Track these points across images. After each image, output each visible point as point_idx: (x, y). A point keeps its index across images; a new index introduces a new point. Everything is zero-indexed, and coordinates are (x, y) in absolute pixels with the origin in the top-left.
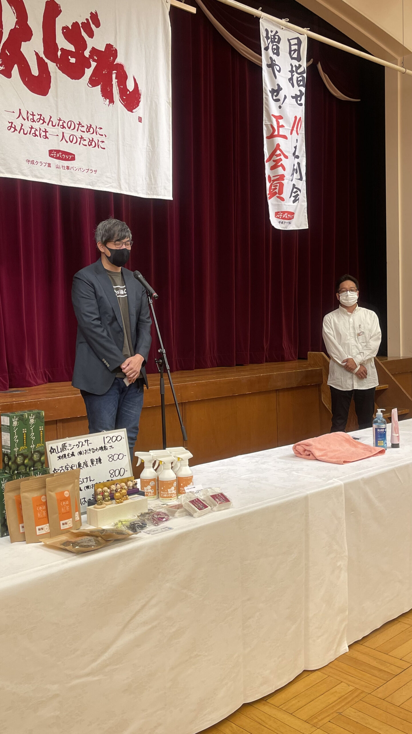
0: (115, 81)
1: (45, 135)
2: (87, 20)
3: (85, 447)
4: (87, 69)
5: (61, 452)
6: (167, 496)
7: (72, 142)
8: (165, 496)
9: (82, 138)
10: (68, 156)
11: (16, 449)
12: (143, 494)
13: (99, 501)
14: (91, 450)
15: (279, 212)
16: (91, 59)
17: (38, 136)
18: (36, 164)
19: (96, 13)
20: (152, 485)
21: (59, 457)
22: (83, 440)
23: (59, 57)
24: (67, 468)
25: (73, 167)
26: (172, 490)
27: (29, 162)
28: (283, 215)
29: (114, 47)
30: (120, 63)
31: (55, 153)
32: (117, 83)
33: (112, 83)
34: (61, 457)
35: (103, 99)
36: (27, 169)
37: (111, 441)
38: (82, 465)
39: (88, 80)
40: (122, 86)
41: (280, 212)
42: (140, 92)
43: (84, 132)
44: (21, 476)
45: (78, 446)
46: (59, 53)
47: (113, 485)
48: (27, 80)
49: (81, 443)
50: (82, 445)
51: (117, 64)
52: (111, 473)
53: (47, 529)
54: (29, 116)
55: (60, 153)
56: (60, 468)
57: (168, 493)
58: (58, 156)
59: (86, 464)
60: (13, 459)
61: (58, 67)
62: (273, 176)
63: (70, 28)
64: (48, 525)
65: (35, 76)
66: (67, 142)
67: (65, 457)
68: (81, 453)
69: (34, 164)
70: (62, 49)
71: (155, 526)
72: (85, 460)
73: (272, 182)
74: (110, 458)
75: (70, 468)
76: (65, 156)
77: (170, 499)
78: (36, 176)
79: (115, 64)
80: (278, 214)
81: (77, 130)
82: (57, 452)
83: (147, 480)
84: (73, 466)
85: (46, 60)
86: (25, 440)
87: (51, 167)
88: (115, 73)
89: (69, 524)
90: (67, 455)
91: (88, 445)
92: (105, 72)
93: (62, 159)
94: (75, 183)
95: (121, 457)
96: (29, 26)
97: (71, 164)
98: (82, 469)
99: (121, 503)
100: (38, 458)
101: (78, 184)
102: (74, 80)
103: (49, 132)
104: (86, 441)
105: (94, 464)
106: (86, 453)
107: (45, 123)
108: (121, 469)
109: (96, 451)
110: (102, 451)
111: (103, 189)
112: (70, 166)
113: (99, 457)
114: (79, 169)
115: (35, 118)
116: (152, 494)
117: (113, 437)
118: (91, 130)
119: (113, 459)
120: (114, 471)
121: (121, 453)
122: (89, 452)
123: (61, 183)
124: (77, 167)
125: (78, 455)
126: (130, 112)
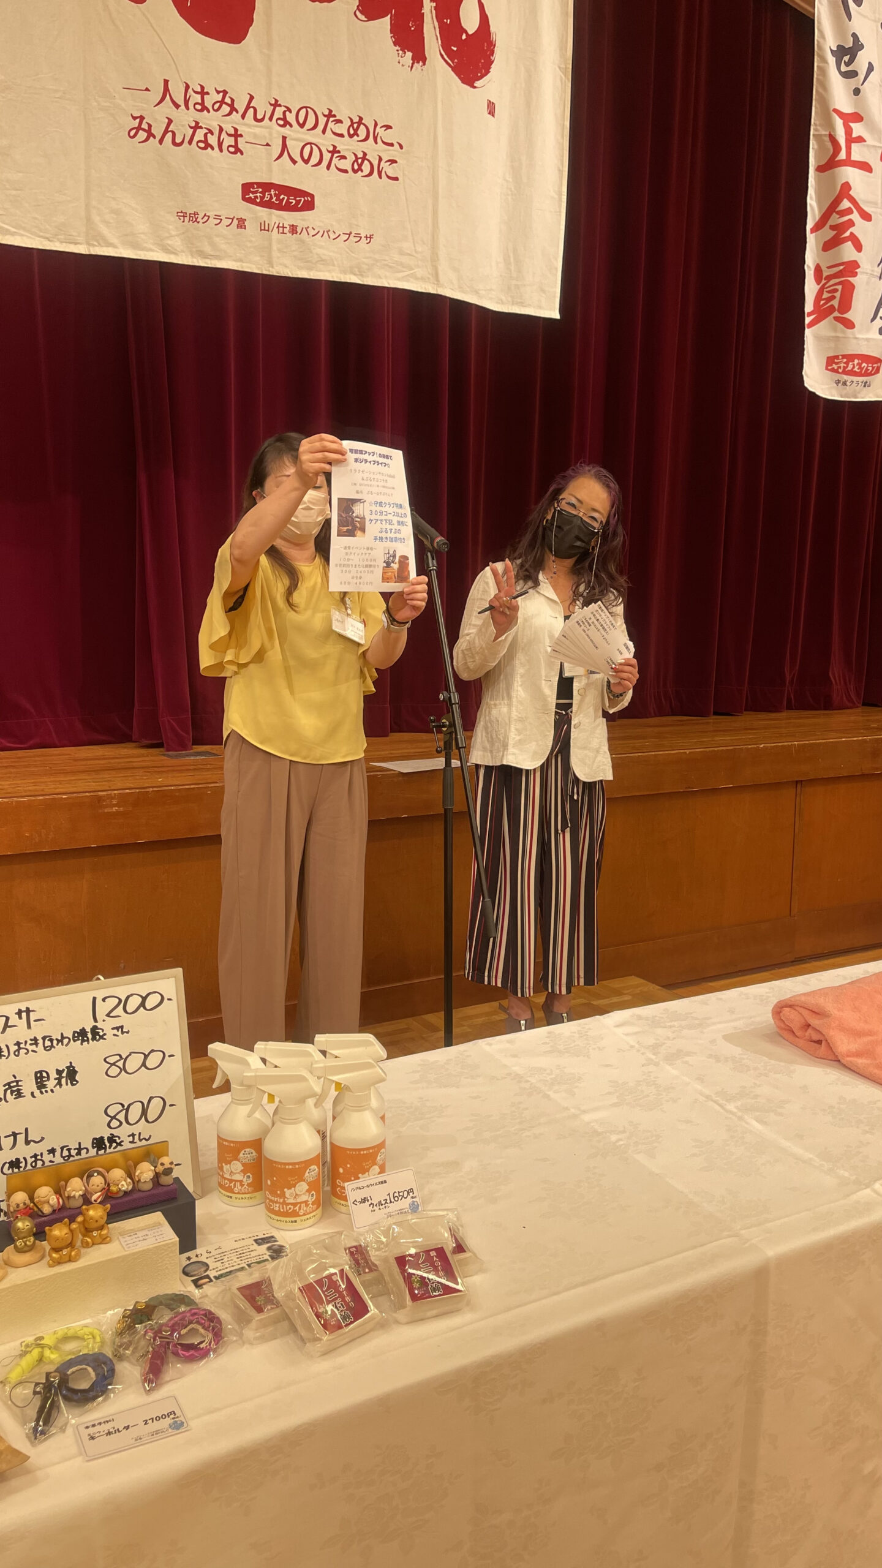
1: (233, 144)
3: (19, 1034)
7: (306, 162)
9: (334, 151)
10: (295, 199)
14: (40, 1042)
15: (837, 357)
17: (213, 148)
18: (204, 223)
20: (245, 1162)
22: (10, 1009)
25: (308, 227)
26: (298, 1193)
27: (184, 216)
28: (847, 363)
31: (260, 190)
36: (178, 235)
37: (119, 1011)
39: (358, 4)
41: (840, 357)
42: (493, 37)
43: (342, 136)
47: (76, 1179)
49: (3, 1018)
50: (6, 1027)
52: (112, 1115)
54: (190, 96)
55: (273, 192)
58: (266, 199)
59: (13, 1087)
62: (829, 267)
66: (294, 162)
68: (1, 1052)
69: (198, 222)
72: (14, 1076)
73: (823, 282)
74: (114, 1064)
76: (286, 198)
80: (836, 361)
81: (324, 132)
83: (236, 1144)
87: (245, 229)
91: (29, 1027)
93: (279, 207)
94: (310, 269)
95: (153, 1061)
97: (301, 220)
99: (70, 1261)
101: (322, 271)
103: (246, 138)
104: (24, 1011)
105: (47, 1088)
106: (19, 1052)
107: (234, 113)
108: (151, 1098)
109: (57, 1045)
110: (82, 1044)
111: (389, 284)
112: (300, 225)
113: (71, 1063)
114: (324, 232)
115: (209, 101)
116: (247, 1187)
117: (130, 998)
118: (362, 132)
119: (122, 1067)
120: (125, 1108)
121: (156, 1049)
122: (32, 1047)
123: (271, 269)
124: (319, 227)
126: (468, 87)
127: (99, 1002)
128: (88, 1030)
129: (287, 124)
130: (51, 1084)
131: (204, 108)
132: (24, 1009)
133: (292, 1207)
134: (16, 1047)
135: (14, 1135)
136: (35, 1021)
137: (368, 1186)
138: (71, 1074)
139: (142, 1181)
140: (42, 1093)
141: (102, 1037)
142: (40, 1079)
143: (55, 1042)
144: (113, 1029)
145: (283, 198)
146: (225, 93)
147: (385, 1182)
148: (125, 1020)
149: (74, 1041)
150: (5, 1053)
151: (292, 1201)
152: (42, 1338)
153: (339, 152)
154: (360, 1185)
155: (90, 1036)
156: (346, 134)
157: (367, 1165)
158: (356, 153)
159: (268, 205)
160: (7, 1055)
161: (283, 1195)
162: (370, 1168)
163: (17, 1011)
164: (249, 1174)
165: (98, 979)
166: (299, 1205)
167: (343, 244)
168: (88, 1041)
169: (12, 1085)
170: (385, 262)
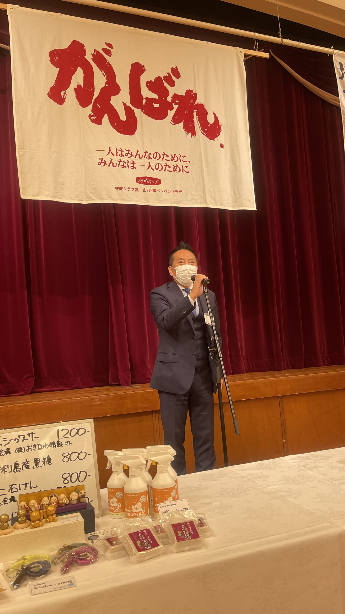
0: (196, 118)
1: (132, 166)
2: (169, 74)
3: (29, 442)
4: (170, 111)
7: (157, 169)
9: (167, 165)
10: (154, 181)
16: (173, 103)
17: (126, 167)
18: (125, 190)
19: (176, 68)
22: (25, 433)
23: (144, 105)
25: (159, 190)
27: (118, 188)
29: (194, 92)
30: (200, 103)
31: (142, 179)
32: (198, 119)
33: (193, 119)
35: (186, 133)
36: (116, 195)
37: (68, 435)
38: (20, 466)
39: (171, 119)
40: (203, 121)
42: (220, 124)
43: (169, 160)
45: (17, 440)
46: (144, 101)
47: (46, 498)
48: (116, 124)
49: (23, 436)
50: (24, 439)
51: (198, 104)
52: (65, 478)
54: (118, 152)
55: (147, 179)
57: (132, 511)
58: (144, 182)
59: (26, 465)
61: (143, 112)
63: (154, 81)
65: (124, 121)
66: (153, 170)
68: (21, 450)
70: (147, 99)
72: (26, 460)
74: (66, 457)
76: (151, 181)
78: (124, 200)
79: (195, 105)
81: (163, 160)
84: (6, 467)
85: (133, 108)
87: (138, 191)
88: (196, 111)
91: (33, 440)
92: (186, 111)
93: (149, 184)
94: (161, 203)
95: (82, 456)
96: (117, 84)
97: (157, 187)
98: (19, 471)
101: (165, 203)
102: (158, 120)
103: (137, 163)
104: (31, 434)
105: (39, 465)
106: (28, 450)
107: (132, 156)
108: (81, 472)
109: (43, 448)
110: (53, 448)
111: (189, 206)
112: (156, 189)
113: (49, 455)
114: (165, 191)
115: (124, 153)
116: (119, 509)
117: (73, 430)
118: (176, 159)
119: (69, 458)
120: (70, 475)
121: (83, 451)
122: (34, 448)
123: (148, 204)
124: (163, 189)
125: (16, 453)
126: (212, 140)
127: (60, 431)
128: (56, 442)
129: (150, 158)
130: (41, 464)
131: (122, 155)
132: (31, 433)
133: (135, 514)
134: (27, 448)
135: (26, 484)
136: (35, 438)
137: (167, 506)
138: (49, 460)
139: (73, 500)
140: (37, 467)
141: (61, 446)
142: (37, 462)
143: (43, 447)
144: (66, 442)
145: (150, 181)
146: (129, 151)
147: (175, 504)
148: (70, 439)
149: (50, 446)
150: (23, 450)
151: (135, 511)
152: (25, 556)
153: (168, 165)
154: (164, 505)
155: (56, 445)
156: (170, 159)
157: (167, 496)
158: (174, 165)
159: (146, 183)
160: (24, 451)
161: (131, 509)
162: (168, 498)
163: (28, 433)
164: (120, 503)
165: (61, 422)
166: (138, 513)
167: (172, 194)
168: (55, 447)
169: (25, 463)
170: (187, 199)
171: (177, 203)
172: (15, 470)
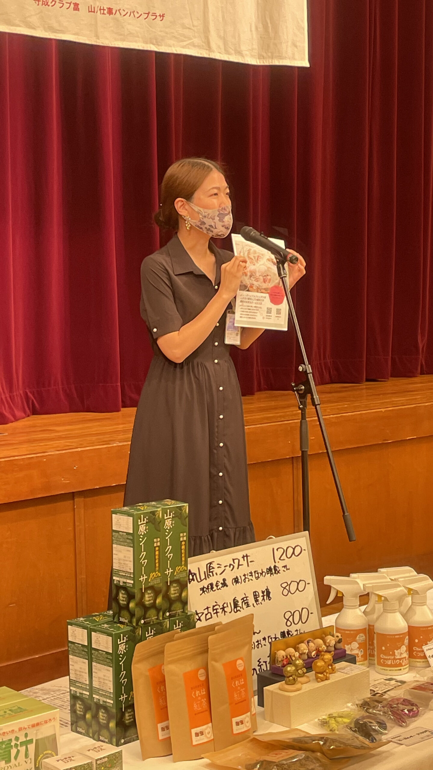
3: (244, 569)
5: (206, 579)
6: (393, 663)
8: (390, 663)
11: (143, 578)
12: (352, 660)
13: (291, 676)
14: (254, 574)
18: (52, 6)
20: (360, 641)
21: (202, 589)
22: (239, 555)
24: (216, 609)
25: (120, 9)
26: (401, 652)
34: (206, 589)
36: (35, 15)
37: (284, 557)
38: (240, 604)
44: (150, 628)
45: (232, 567)
47: (303, 644)
49: (237, 560)
50: (239, 565)
52: (287, 618)
53: (209, 732)
56: (204, 610)
57: (395, 658)
59: (245, 600)
60: (138, 596)
64: (210, 725)
67: (212, 588)
68: (238, 580)
69: (49, 6)
71: (401, 726)
72: (245, 594)
74: (285, 588)
75: (221, 609)
77: (399, 670)
78: (52, 29)
82: (199, 580)
83: (352, 632)
84: (225, 605)
86: (157, 561)
87: (79, 11)
89: (246, 723)
90: (214, 584)
91: (248, 566)
94: (123, 40)
95: (301, 587)
98: (240, 611)
99: (326, 679)
100: (178, 594)
101: (130, 41)
105: (259, 601)
106: (245, 580)
108: (303, 609)
110: (271, 576)
112: (114, 8)
113: (267, 587)
114: (131, 12)
116: (362, 658)
117: (288, 549)
119: (289, 590)
120: (292, 614)
121: (302, 579)
122: (250, 577)
123: (98, 41)
124: (127, 9)
125: (233, 585)
127: (275, 551)
128: (272, 567)
130: (260, 599)
132: (245, 555)
133: (399, 661)
134: (244, 577)
136: (251, 562)
138: (268, 593)
139: (331, 645)
140: (257, 604)
141: (278, 572)
142: (256, 596)
143: (260, 575)
144: (283, 567)
148: (287, 562)
149: (268, 574)
150: (240, 581)
151: (398, 657)
154: (429, 648)
161: (394, 654)
163: (242, 556)
165: (272, 538)
166: (402, 660)
167: (144, 22)
168: (273, 574)
170: (173, 34)
171: (155, 43)
172: (235, 610)
